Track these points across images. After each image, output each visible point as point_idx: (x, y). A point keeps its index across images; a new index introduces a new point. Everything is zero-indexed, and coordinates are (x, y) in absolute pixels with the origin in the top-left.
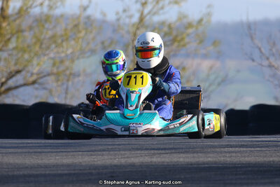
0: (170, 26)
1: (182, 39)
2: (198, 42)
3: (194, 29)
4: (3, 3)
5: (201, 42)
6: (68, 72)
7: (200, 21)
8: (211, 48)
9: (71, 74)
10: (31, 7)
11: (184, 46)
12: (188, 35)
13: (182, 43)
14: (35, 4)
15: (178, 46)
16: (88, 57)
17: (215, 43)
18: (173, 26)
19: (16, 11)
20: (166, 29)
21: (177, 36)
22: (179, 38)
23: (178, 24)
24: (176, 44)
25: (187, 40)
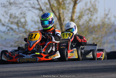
4: (72, 14)
6: (100, 43)
9: (101, 43)
10: (84, 15)
14: (85, 14)
16: (109, 36)
19: (77, 17)
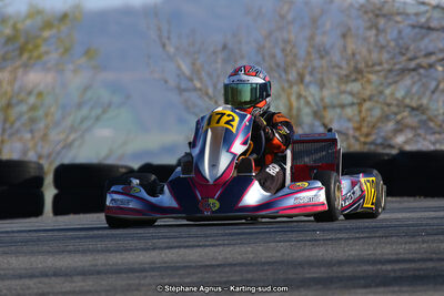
0: (14, 27)
1: (36, 47)
2: (61, 50)
3: (54, 31)
5: (67, 50)
7: (64, 17)
8: (83, 61)
11: (39, 57)
12: (46, 40)
13: (36, 54)
15: (30, 58)
17: (87, 53)
18: (20, 26)
20: (8, 31)
21: (27, 43)
22: (30, 47)
23: (28, 22)
24: (25, 56)
25: (43, 49)
